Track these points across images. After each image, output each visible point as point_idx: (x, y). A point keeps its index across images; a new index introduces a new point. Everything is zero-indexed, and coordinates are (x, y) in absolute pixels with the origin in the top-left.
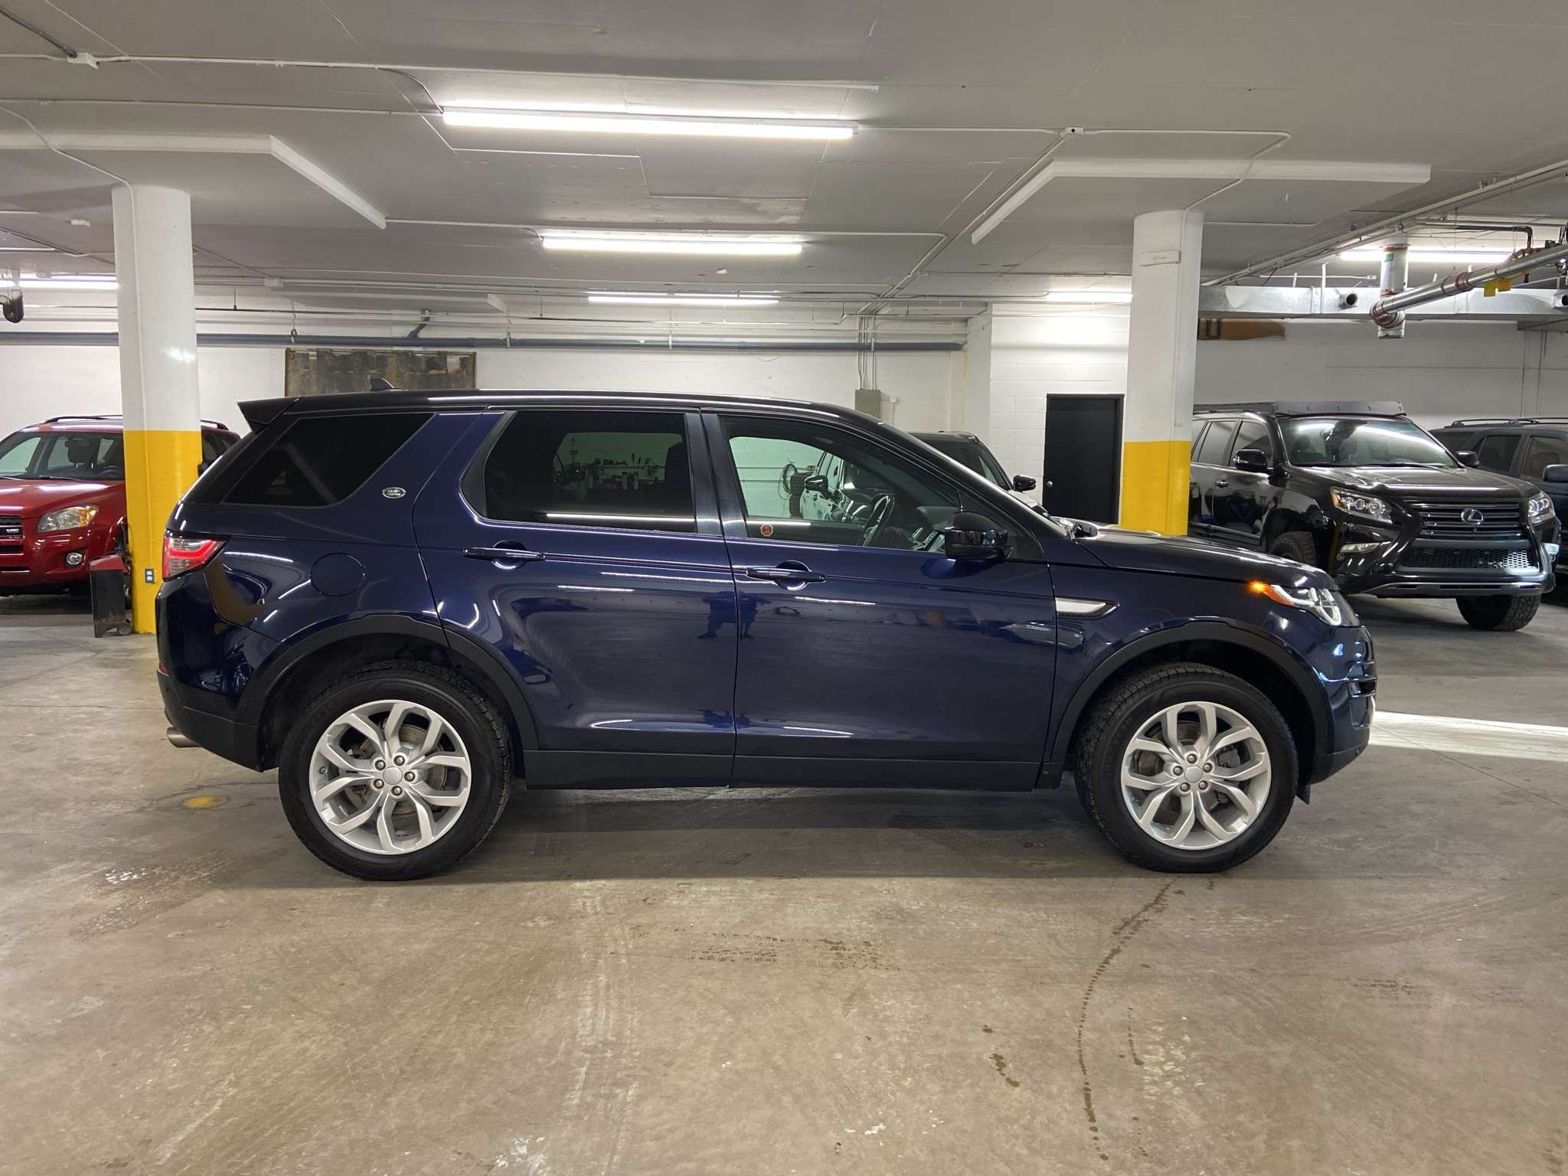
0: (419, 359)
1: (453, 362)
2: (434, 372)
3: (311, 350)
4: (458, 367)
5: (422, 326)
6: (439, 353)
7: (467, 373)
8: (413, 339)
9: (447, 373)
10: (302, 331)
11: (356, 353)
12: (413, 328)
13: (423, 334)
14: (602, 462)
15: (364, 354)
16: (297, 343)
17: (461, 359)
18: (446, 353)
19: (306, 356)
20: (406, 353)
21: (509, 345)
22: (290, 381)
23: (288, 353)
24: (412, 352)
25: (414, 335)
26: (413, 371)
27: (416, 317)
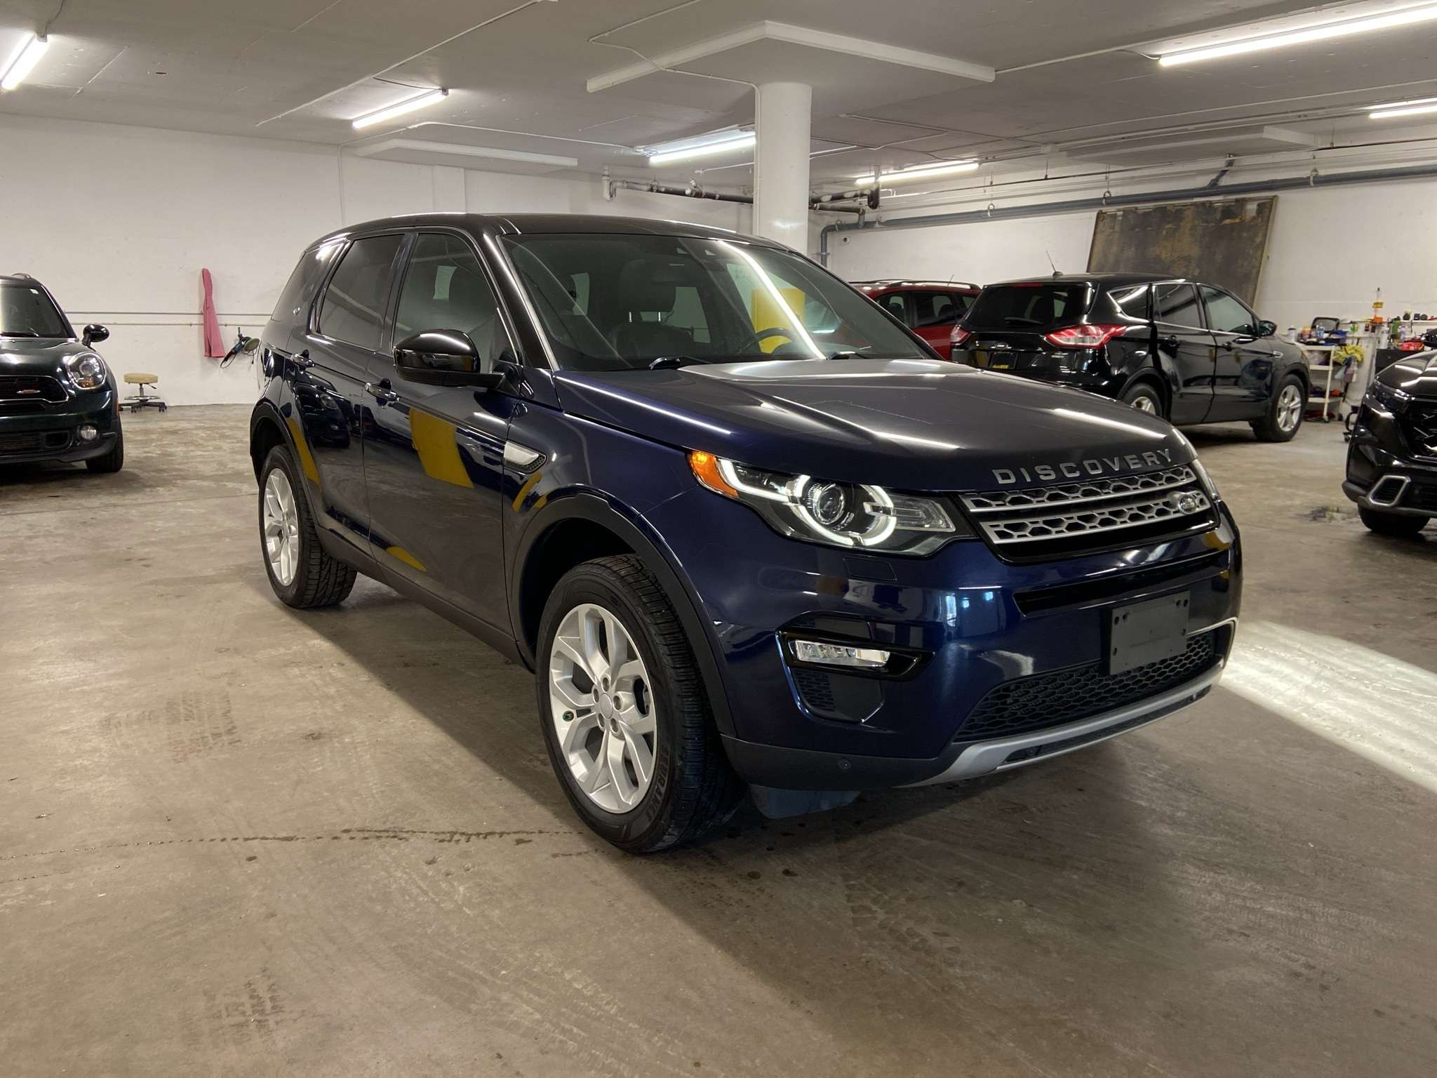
0: (1215, 209)
1: (1252, 208)
2: (1228, 221)
3: (1119, 210)
4: (1254, 214)
5: (1224, 172)
6: (1237, 200)
7: (1262, 221)
8: (1214, 188)
9: (1242, 221)
10: (1115, 192)
11: (1157, 209)
12: (1214, 177)
13: (1225, 181)
14: (1412, 317)
15: (1163, 209)
16: (1108, 204)
17: (1259, 205)
18: (1244, 201)
19: (1114, 216)
20: (1203, 204)
21: (1312, 184)
22: (1096, 242)
23: (1100, 216)
24: (1211, 202)
25: (1214, 183)
26: (1207, 222)
27: (1220, 163)
